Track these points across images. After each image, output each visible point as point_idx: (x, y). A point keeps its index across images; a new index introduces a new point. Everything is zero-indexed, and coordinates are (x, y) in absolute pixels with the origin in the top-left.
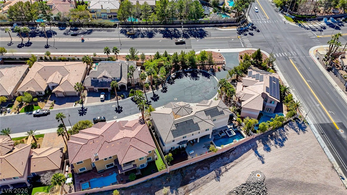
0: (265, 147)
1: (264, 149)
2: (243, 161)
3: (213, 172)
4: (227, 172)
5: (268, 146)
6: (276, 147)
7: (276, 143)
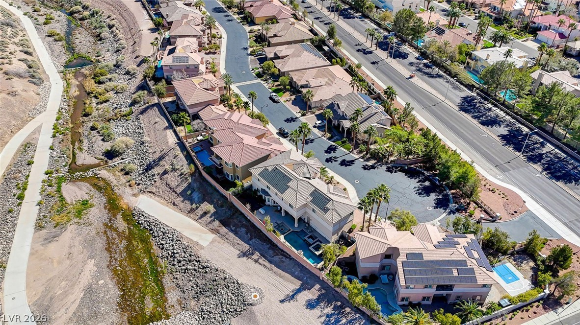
0: (313, 301)
2: (278, 277)
3: (248, 247)
4: (255, 263)
5: (317, 305)
6: (320, 316)
7: (328, 316)
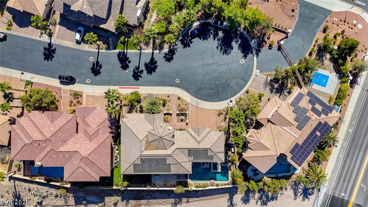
0: (245, 197)
1: (242, 199)
2: (211, 200)
3: (173, 200)
4: (188, 203)
5: (248, 198)
6: (257, 202)
7: (260, 198)
